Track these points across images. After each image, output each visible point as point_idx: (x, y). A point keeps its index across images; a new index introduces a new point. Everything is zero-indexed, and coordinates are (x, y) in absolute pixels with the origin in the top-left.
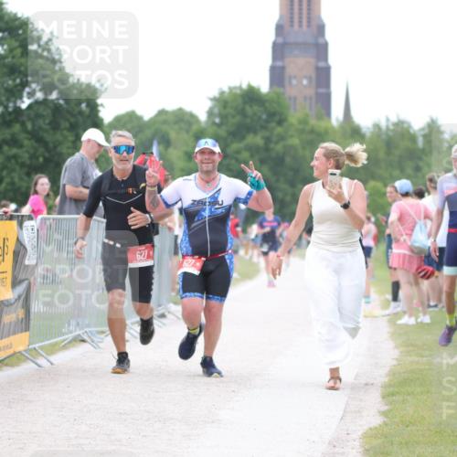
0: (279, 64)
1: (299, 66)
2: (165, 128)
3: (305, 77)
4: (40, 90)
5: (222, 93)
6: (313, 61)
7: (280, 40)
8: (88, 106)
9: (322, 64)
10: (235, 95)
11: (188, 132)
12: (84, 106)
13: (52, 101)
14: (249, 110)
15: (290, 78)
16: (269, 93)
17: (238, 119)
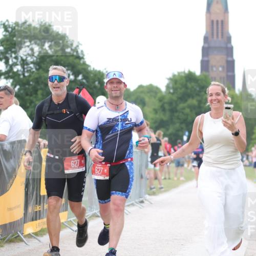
0: (206, 59)
1: (217, 60)
2: (142, 95)
3: (221, 66)
4: (72, 74)
5: (174, 76)
6: (225, 57)
7: (206, 45)
8: (99, 83)
9: (230, 59)
10: (182, 76)
11: (155, 97)
12: (97, 83)
13: (79, 80)
14: (189, 85)
15: (212, 67)
16: (200, 76)
17: (183, 90)
